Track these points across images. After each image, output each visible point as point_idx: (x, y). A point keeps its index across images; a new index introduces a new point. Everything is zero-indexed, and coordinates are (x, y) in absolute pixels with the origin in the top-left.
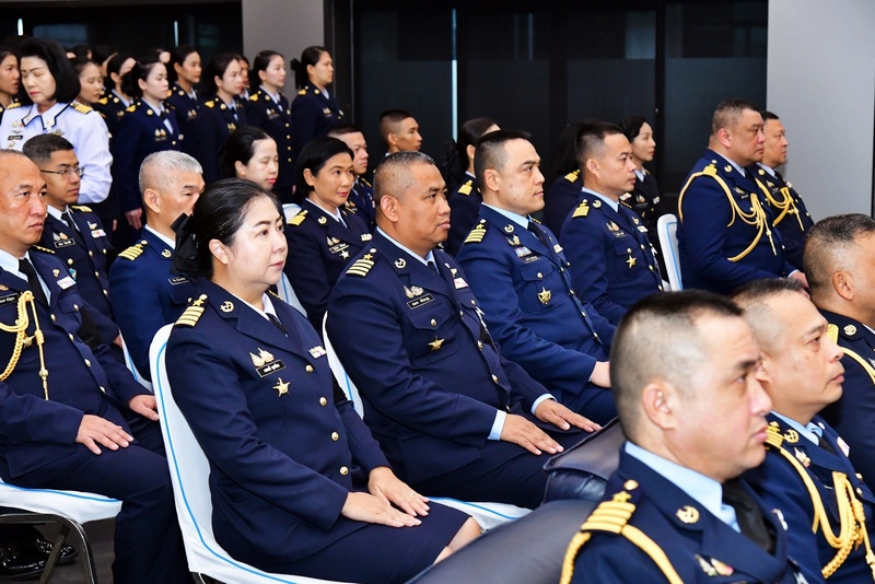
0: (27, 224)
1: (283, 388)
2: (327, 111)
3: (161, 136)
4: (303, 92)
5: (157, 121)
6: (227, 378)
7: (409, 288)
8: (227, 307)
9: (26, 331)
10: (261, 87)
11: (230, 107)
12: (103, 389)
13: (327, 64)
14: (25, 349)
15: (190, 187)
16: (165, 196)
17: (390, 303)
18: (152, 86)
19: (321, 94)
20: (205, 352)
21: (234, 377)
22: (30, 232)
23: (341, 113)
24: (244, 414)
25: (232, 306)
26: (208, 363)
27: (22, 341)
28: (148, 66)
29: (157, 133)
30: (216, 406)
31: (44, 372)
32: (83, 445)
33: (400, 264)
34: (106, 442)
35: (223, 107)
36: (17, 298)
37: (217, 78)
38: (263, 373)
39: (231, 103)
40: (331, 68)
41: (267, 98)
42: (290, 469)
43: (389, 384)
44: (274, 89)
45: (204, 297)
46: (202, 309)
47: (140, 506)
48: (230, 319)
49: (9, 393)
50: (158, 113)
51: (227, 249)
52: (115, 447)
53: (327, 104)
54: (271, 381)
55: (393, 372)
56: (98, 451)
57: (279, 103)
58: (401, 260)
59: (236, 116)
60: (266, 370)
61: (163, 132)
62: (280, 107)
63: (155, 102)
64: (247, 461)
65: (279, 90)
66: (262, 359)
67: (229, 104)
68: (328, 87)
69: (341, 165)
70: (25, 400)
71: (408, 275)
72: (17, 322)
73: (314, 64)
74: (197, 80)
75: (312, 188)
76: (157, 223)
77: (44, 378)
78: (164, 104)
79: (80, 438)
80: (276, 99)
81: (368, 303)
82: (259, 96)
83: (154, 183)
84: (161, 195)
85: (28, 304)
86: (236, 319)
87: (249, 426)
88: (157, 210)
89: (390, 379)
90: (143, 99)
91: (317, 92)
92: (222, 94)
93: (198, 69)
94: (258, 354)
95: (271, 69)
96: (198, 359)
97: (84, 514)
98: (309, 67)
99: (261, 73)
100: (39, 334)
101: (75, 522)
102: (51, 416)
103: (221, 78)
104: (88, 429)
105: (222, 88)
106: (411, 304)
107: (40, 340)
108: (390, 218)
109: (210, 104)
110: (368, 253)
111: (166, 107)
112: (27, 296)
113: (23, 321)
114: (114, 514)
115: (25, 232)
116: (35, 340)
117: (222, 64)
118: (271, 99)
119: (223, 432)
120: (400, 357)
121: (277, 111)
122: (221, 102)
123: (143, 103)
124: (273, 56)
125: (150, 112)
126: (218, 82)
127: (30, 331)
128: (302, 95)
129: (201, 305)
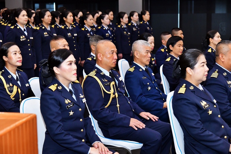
0: (112, 62)
1: (210, 112)
2: (148, 28)
3: (108, 35)
4: (142, 23)
5: (106, 31)
6: (195, 110)
7: (228, 81)
8: (192, 88)
9: (113, 93)
10: (131, 21)
11: (124, 27)
12: (133, 110)
13: (148, 15)
14: (113, 98)
15: (148, 51)
16: (140, 53)
17: (225, 86)
18: (105, 21)
19: (146, 23)
20: (188, 101)
21: (197, 109)
22: (113, 64)
23: (152, 28)
24: (200, 120)
25: (193, 87)
26: (189, 105)
27: (112, 96)
28: (104, 16)
29: (107, 34)
30: (192, 118)
31: (118, 105)
32: (131, 127)
33: (225, 74)
34: (139, 126)
35: (123, 27)
36: (110, 83)
37: (121, 19)
38: (205, 108)
39: (125, 26)
40: (149, 16)
41: (133, 24)
42: (214, 137)
43: (225, 110)
44: (135, 22)
45: (185, 85)
46: (185, 88)
47: (150, 146)
48: (193, 91)
49: (109, 112)
50: (107, 29)
51: (192, 70)
52: (141, 128)
53: (148, 26)
54: (207, 110)
55: (226, 107)
56: (136, 129)
57: (136, 26)
58: (225, 73)
59: (126, 29)
60: (205, 107)
61: (108, 34)
62: (137, 27)
63: (106, 26)
64: (202, 134)
65: (136, 22)
66: (204, 103)
67: (124, 26)
68: (148, 21)
69: (181, 44)
70: (114, 114)
71: (227, 77)
72: (110, 90)
73: (144, 15)
74: (112, 19)
75: (172, 51)
76: (138, 61)
77: (118, 107)
78: (108, 26)
79: (130, 125)
80: (136, 25)
81: (218, 86)
82: (131, 24)
83: (137, 49)
84: (139, 53)
85: (113, 85)
86: (195, 91)
87: (201, 124)
88: (138, 57)
89: (225, 109)
90: (102, 25)
91: (145, 23)
92: (122, 23)
93: (112, 16)
94: (202, 102)
95: (134, 16)
96: (186, 104)
97: (132, 147)
98: (143, 16)
99: (131, 17)
100: (116, 94)
101: (129, 150)
102: (122, 118)
103: (122, 19)
104: (133, 122)
105: (122, 21)
106: (229, 86)
107: (117, 96)
108: (222, 60)
109: (119, 26)
110: (216, 71)
111: (108, 27)
112: (113, 83)
113: (112, 91)
114: (140, 148)
115: (112, 64)
116: (115, 96)
117: (123, 15)
118: (134, 25)
119: (195, 126)
120: (227, 102)
121: (136, 28)
122: (122, 26)
123: (102, 26)
124: (135, 13)
125: (104, 29)
126: (121, 20)
127: (114, 94)
128: (141, 24)
129: (185, 87)
